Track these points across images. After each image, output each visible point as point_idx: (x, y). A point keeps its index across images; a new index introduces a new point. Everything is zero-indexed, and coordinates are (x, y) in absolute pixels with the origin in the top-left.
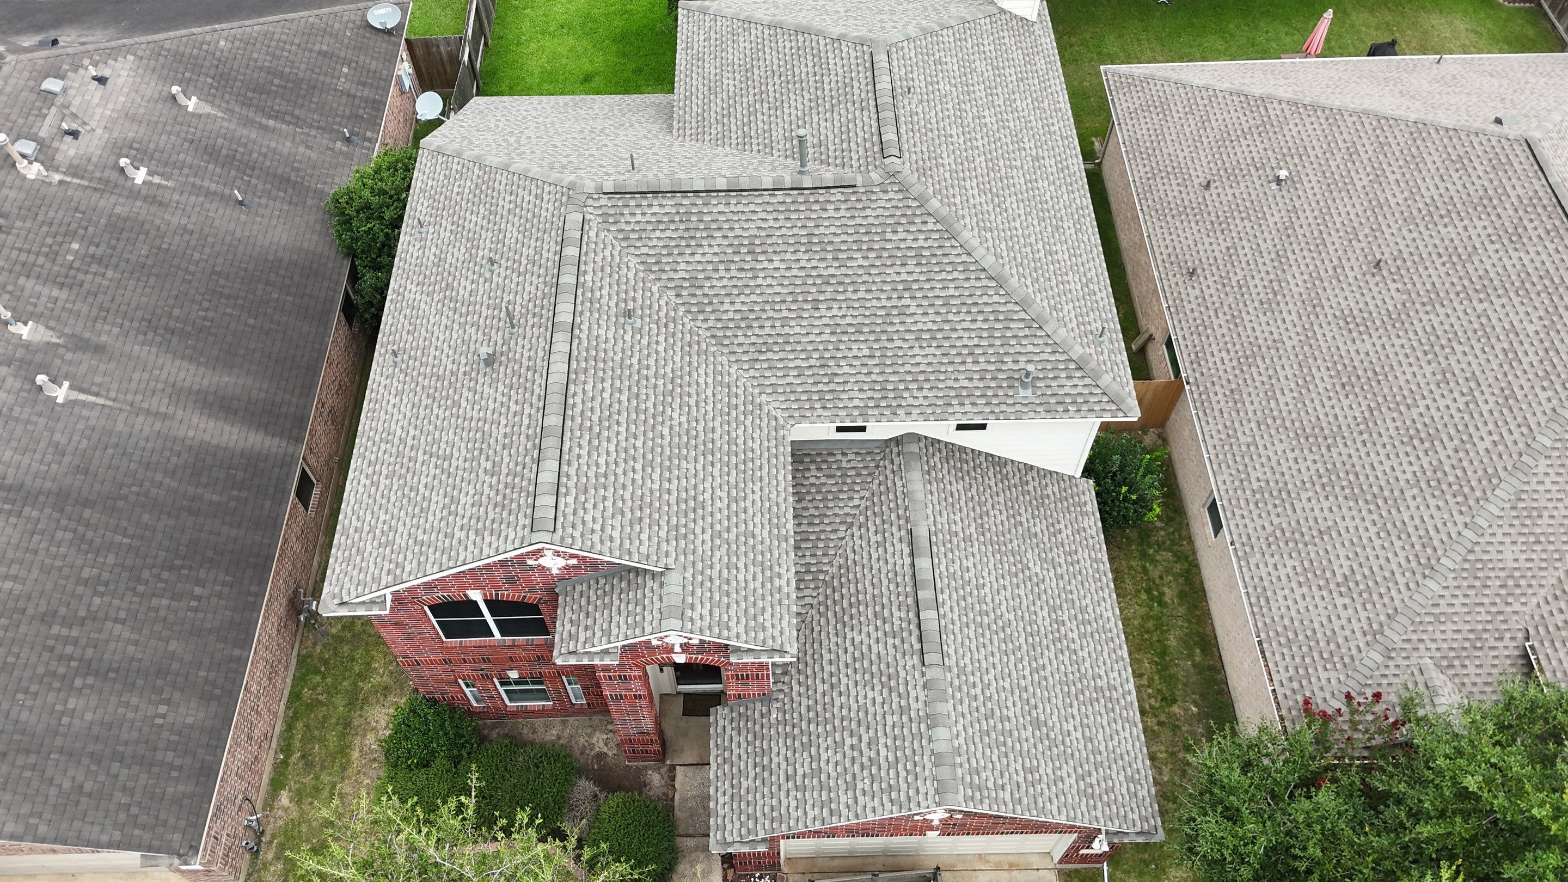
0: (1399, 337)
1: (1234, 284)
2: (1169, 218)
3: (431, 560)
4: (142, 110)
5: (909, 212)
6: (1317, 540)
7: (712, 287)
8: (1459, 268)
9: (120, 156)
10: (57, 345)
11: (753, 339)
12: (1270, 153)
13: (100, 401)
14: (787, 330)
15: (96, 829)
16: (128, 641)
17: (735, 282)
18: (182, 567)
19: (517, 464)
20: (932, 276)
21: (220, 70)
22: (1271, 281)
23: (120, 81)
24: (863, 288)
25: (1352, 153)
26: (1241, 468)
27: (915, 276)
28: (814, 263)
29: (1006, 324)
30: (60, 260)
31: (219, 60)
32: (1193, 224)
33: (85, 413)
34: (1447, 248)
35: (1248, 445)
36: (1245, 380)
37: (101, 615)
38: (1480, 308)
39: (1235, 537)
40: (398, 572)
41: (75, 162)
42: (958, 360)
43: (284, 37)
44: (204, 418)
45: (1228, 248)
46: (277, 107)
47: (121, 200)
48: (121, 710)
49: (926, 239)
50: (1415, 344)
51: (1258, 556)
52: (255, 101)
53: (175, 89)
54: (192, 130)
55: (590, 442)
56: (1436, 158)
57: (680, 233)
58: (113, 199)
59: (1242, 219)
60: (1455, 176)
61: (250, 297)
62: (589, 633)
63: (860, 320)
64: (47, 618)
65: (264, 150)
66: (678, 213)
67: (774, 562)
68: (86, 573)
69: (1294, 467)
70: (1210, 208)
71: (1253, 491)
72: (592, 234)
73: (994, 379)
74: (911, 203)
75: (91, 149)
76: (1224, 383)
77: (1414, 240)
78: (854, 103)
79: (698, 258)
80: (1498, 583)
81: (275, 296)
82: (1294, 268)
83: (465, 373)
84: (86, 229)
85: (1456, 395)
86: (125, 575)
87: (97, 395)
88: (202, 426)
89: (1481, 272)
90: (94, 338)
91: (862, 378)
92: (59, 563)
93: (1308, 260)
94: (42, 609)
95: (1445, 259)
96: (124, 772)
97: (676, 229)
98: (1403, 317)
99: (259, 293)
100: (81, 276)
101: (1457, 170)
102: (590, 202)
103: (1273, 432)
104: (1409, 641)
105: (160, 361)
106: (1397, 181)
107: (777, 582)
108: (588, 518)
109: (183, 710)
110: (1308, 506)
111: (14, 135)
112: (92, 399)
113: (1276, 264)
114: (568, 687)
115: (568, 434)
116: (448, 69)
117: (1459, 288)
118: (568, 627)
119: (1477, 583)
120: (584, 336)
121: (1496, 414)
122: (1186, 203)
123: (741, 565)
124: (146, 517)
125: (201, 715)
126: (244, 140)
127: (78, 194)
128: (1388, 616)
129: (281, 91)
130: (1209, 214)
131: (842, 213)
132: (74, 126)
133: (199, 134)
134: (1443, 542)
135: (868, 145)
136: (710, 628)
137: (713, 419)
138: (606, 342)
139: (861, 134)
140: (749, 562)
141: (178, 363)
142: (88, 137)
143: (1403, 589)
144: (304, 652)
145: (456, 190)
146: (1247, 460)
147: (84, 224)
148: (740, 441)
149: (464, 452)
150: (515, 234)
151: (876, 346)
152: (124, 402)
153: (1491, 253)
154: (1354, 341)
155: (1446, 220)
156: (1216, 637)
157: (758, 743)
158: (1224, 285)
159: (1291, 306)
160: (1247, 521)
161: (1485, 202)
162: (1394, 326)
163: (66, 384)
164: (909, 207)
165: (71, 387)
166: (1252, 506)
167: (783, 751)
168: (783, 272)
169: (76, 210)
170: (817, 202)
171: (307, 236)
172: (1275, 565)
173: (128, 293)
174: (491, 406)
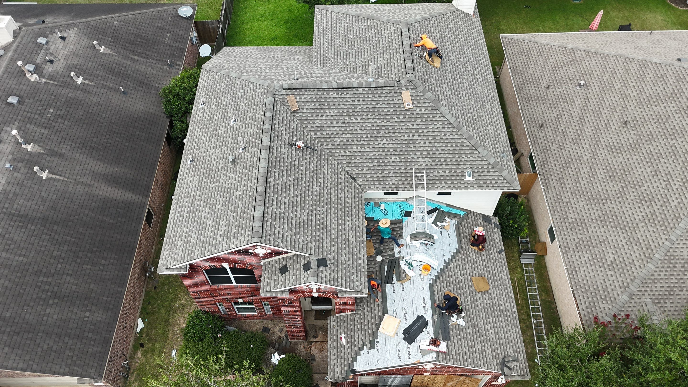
0: (635, 155)
1: (560, 131)
2: (531, 102)
3: (207, 250)
4: (81, 52)
5: (418, 98)
6: (598, 245)
7: (330, 130)
8: (662, 125)
9: (71, 71)
10: (44, 153)
11: (348, 154)
12: (576, 73)
13: (62, 178)
14: (363, 150)
15: (58, 367)
16: (73, 284)
17: (340, 128)
18: (96, 251)
19: (245, 208)
20: (428, 126)
21: (115, 34)
22: (577, 130)
23: (71, 39)
24: (397, 131)
25: (613, 73)
26: (564, 213)
27: (420, 126)
28: (375, 120)
29: (461, 148)
30: (45, 116)
31: (114, 30)
32: (541, 105)
33: (55, 183)
34: (656, 116)
35: (567, 203)
36: (565, 174)
37: (61, 272)
38: (672, 142)
39: (561, 244)
40: (192, 255)
41: (52, 74)
42: (439, 164)
43: (142, 20)
44: (107, 186)
45: (557, 115)
46: (139, 51)
47: (72, 91)
48: (70, 314)
49: (425, 110)
50: (643, 158)
51: (572, 252)
52: (130, 48)
53: (95, 43)
54: (102, 60)
55: (277, 198)
56: (651, 76)
57: (316, 107)
58: (68, 90)
59: (564, 102)
60: (660, 84)
61: (127, 133)
62: (276, 283)
63: (395, 145)
64: (38, 273)
65: (133, 69)
66: (316, 98)
67: (358, 252)
68: (55, 254)
69: (588, 213)
70: (549, 97)
71: (569, 223)
72: (278, 107)
73: (455, 172)
74: (418, 94)
75: (58, 68)
76: (556, 175)
77: (642, 112)
78: (393, 50)
79: (324, 117)
80: (681, 266)
81: (137, 133)
82: (587, 124)
83: (222, 168)
84: (56, 103)
85: (661, 181)
86: (72, 254)
87: (60, 176)
88: (106, 189)
89: (672, 127)
90: (59, 151)
91: (396, 171)
92: (43, 249)
93: (594, 121)
94: (36, 269)
95: (656, 121)
96: (71, 341)
97: (315, 105)
98: (637, 146)
99: (131, 131)
100: (54, 124)
101: (661, 82)
102: (277, 93)
103: (578, 197)
104: (640, 291)
105: (88, 161)
106: (634, 86)
107: (359, 261)
108: (277, 232)
109: (96, 315)
110: (594, 230)
111: (26, 62)
112: (58, 177)
113: (579, 122)
114: (265, 307)
115: (268, 195)
116: (212, 35)
117: (662, 134)
118: (266, 280)
119: (671, 266)
120: (274, 152)
121: (679, 190)
122: (539, 95)
123: (343, 254)
124: (81, 229)
125: (104, 317)
126: (125, 65)
127: (53, 88)
128: (631, 280)
129: (141, 43)
130: (549, 100)
131: (388, 98)
132: (51, 58)
133: (105, 62)
134: (656, 247)
135: (399, 68)
136: (330, 281)
137: (331, 189)
138: (284, 154)
139: (396, 64)
140: (347, 252)
141: (95, 162)
142: (57, 63)
143: (638, 267)
144: (148, 289)
145: (218, 87)
146: (566, 209)
147: (55, 101)
148: (342, 199)
149: (221, 202)
150: (244, 107)
151: (403, 157)
152: (72, 179)
153: (676, 118)
154: (615, 157)
155: (656, 103)
156: (551, 288)
157: (349, 333)
158: (556, 132)
159: (586, 141)
160: (567, 236)
161: (674, 95)
162: (633, 150)
163: (47, 171)
164: (418, 96)
165: (49, 172)
166: (569, 230)
167: (360, 336)
168: (362, 124)
169: (52, 95)
170: (377, 93)
171: (152, 107)
172: (580, 256)
173: (74, 131)
174: (234, 182)
